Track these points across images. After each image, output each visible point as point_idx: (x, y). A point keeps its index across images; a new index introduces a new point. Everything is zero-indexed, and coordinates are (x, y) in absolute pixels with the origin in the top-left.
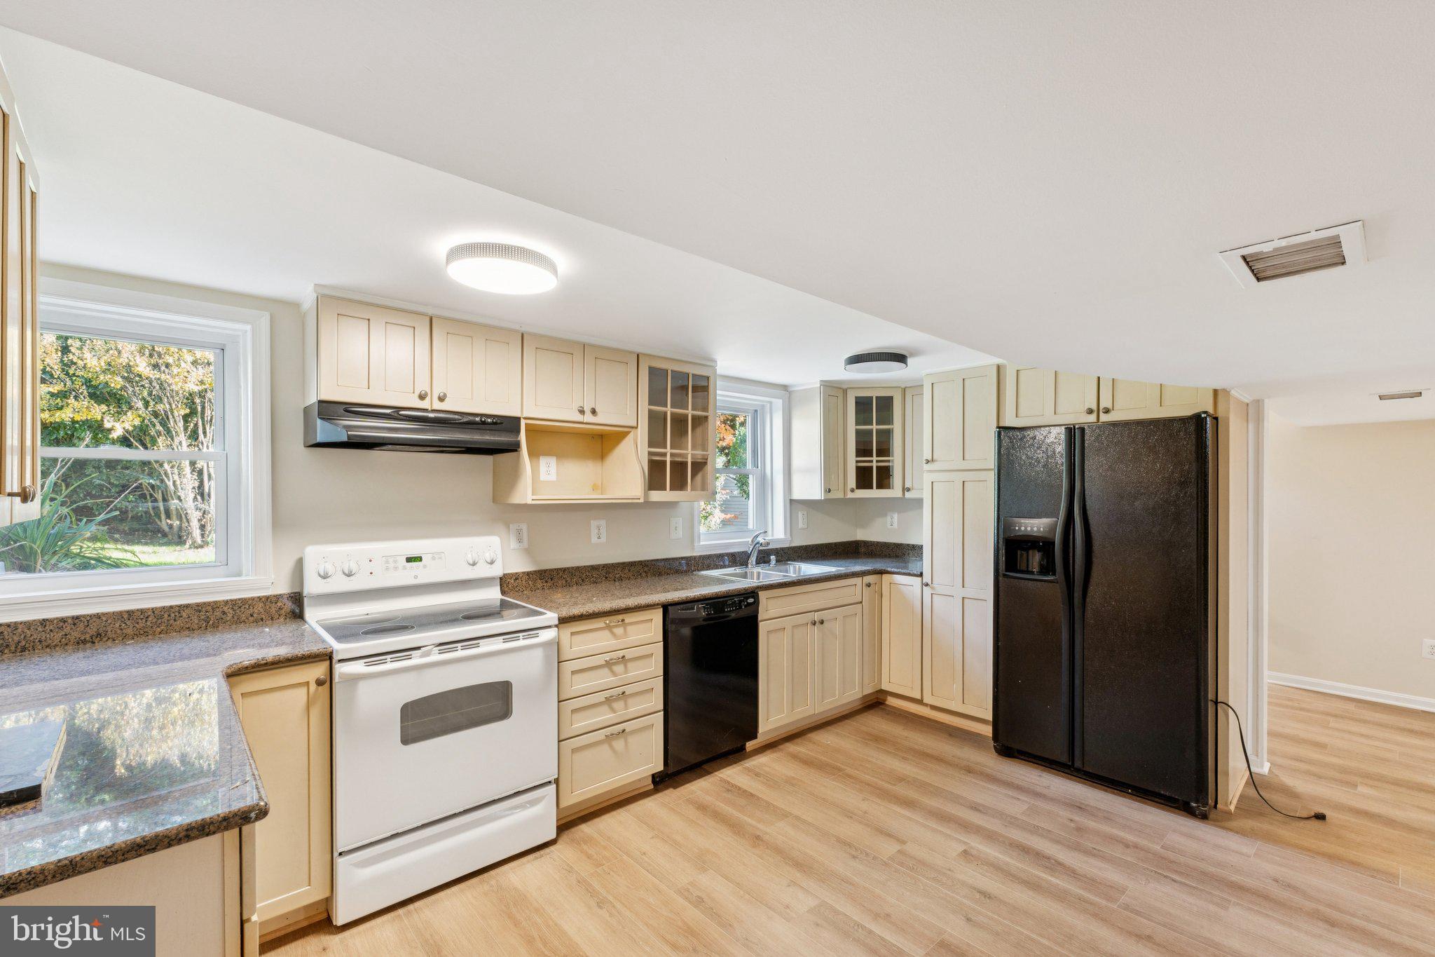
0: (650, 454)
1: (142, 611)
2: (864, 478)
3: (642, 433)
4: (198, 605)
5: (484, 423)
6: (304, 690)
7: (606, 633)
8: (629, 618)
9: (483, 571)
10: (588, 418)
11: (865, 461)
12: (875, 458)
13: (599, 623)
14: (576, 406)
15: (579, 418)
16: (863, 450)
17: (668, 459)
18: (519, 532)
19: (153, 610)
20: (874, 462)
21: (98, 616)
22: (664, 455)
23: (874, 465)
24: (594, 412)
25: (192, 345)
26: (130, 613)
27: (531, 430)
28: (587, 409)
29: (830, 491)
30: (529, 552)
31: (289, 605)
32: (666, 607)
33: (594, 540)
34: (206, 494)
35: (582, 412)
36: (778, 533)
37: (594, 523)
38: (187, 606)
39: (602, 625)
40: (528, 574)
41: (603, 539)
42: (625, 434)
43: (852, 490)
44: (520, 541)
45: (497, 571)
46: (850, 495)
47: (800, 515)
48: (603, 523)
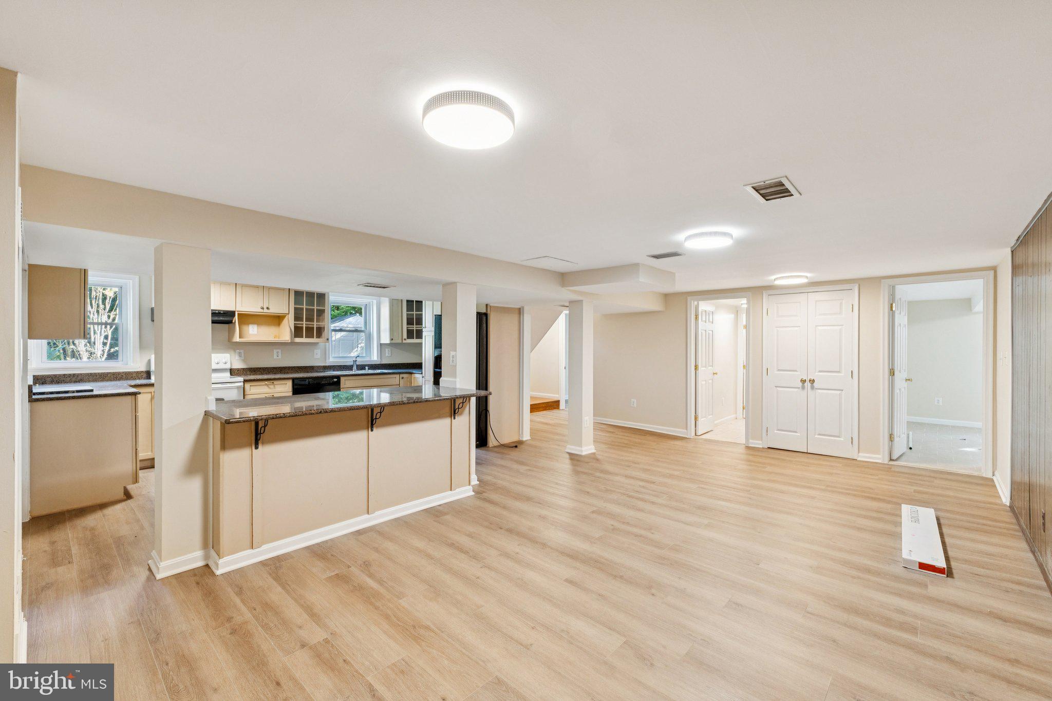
0: (295, 324)
1: (95, 373)
2: (410, 334)
3: (291, 316)
4: (113, 373)
5: (220, 313)
6: (150, 395)
7: (266, 387)
8: (276, 382)
9: (221, 366)
10: (266, 310)
11: (411, 327)
12: (415, 326)
13: (263, 383)
14: (260, 307)
15: (262, 311)
16: (410, 322)
17: (304, 326)
18: (240, 353)
19: (98, 373)
20: (415, 327)
21: (81, 374)
22: (303, 324)
23: (415, 329)
24: (268, 308)
25: (111, 286)
26: (91, 374)
27: (241, 316)
28: (265, 308)
29: (392, 339)
30: (244, 361)
31: (145, 375)
32: (293, 380)
33: (275, 357)
34: (92, 342)
35: (263, 308)
36: (375, 358)
37: (275, 351)
38: (110, 373)
39: (264, 384)
40: (243, 369)
41: (280, 357)
42: (285, 316)
43: (405, 340)
44: (240, 356)
45: (228, 366)
46: (404, 342)
47: (387, 350)
48: (280, 351)
